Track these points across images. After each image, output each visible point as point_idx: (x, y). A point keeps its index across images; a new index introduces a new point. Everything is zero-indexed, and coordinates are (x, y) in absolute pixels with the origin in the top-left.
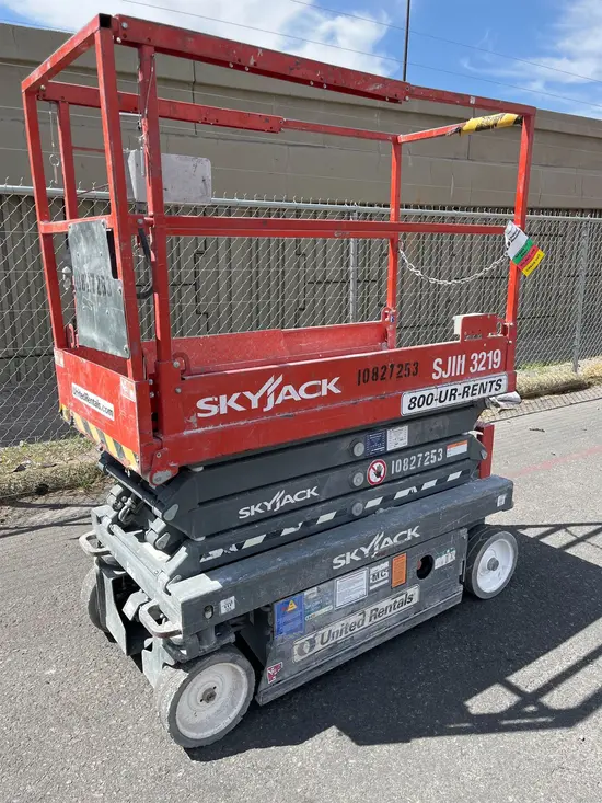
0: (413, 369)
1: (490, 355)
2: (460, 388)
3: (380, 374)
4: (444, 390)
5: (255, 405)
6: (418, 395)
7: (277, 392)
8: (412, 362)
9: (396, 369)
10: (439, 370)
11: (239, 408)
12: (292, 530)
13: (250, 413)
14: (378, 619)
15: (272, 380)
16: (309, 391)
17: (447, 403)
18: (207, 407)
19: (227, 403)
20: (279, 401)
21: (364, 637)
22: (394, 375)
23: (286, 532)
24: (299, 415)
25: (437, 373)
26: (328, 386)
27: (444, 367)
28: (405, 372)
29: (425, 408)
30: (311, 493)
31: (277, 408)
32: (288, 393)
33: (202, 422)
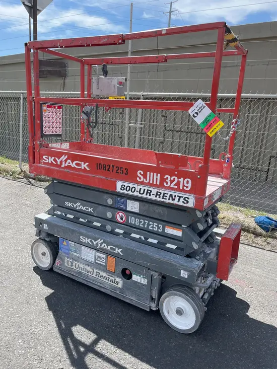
0: (125, 171)
1: (181, 180)
2: (154, 191)
3: (107, 168)
4: (143, 188)
5: (59, 163)
6: (126, 185)
7: (66, 161)
8: (124, 167)
9: (115, 169)
10: (142, 177)
11: (54, 163)
12: (83, 220)
13: (57, 165)
14: (100, 278)
15: (64, 156)
16: (77, 164)
17: (144, 195)
18: (46, 159)
19: (51, 160)
20: (66, 165)
21: (93, 281)
22: (115, 171)
23: (81, 220)
24: (72, 173)
25: (140, 178)
26: (84, 166)
27: (145, 176)
28: (119, 171)
29: (130, 193)
30: (90, 210)
31: (66, 167)
32: (69, 163)
33: (45, 163)
